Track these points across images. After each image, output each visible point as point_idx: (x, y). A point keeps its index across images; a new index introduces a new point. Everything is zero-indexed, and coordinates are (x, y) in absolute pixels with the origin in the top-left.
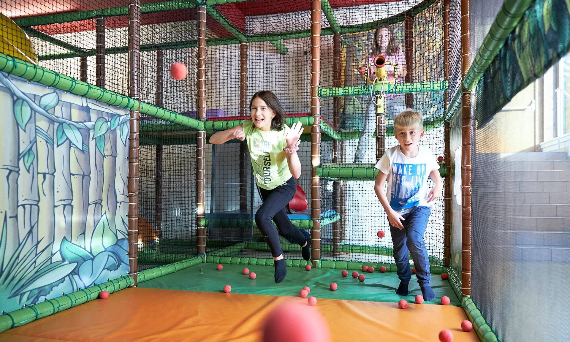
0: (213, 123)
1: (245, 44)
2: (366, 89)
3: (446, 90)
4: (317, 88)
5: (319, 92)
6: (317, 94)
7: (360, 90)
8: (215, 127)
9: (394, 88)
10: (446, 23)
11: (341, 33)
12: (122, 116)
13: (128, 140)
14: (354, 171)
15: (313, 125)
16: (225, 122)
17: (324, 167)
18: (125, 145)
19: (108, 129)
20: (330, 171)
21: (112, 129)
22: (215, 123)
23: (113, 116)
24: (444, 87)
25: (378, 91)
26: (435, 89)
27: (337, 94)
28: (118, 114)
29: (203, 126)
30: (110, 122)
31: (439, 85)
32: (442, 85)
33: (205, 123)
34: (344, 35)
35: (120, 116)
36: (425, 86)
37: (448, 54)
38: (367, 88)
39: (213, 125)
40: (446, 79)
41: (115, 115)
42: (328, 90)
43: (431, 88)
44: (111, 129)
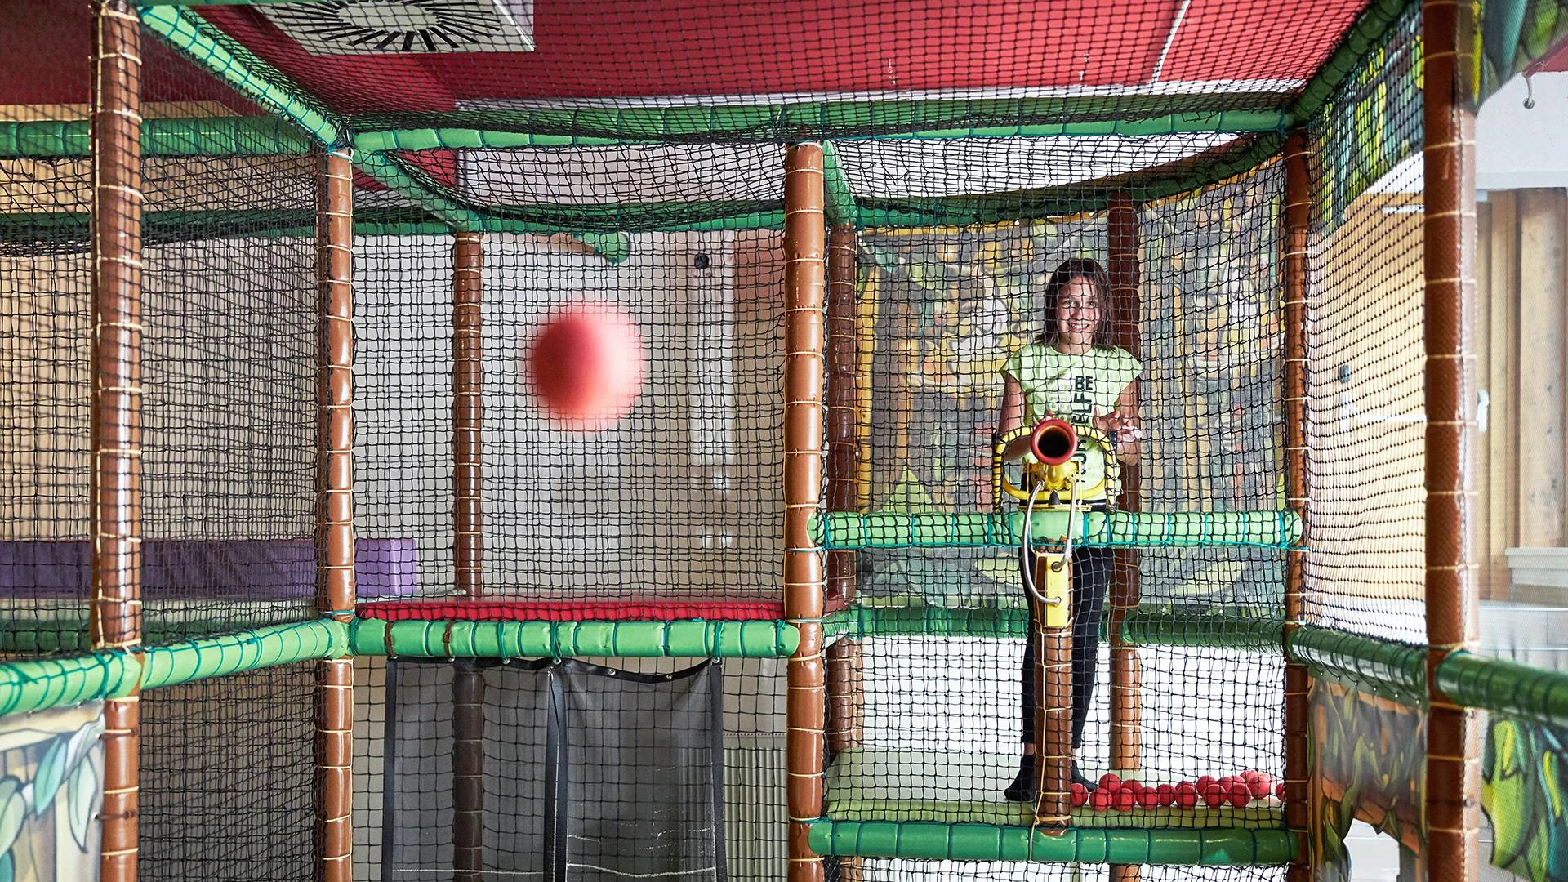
0: (388, 629)
1: (475, 239)
2: (999, 527)
3: (1294, 545)
4: (812, 515)
5: (821, 532)
6: (810, 537)
7: (976, 529)
8: (398, 647)
9: (1106, 529)
10: (1294, 298)
11: (859, 224)
12: (74, 733)
13: (94, 825)
14: (954, 838)
15: (796, 655)
16: (438, 630)
17: (839, 816)
18: (84, 850)
19: (26, 817)
20: (863, 835)
21: (40, 809)
22: (396, 630)
23: (40, 752)
24: (1288, 534)
25: (1044, 540)
26: (1255, 539)
27: (890, 542)
28: (59, 735)
29: (345, 639)
30: (34, 781)
31: (1268, 528)
32: (1277, 529)
33: (352, 629)
34: (869, 231)
35: (66, 737)
36: (1219, 529)
37: (1300, 416)
38: (1003, 524)
39: (388, 639)
40: (1291, 507)
41: (49, 743)
42: (853, 522)
43: (1240, 537)
44: (35, 810)
